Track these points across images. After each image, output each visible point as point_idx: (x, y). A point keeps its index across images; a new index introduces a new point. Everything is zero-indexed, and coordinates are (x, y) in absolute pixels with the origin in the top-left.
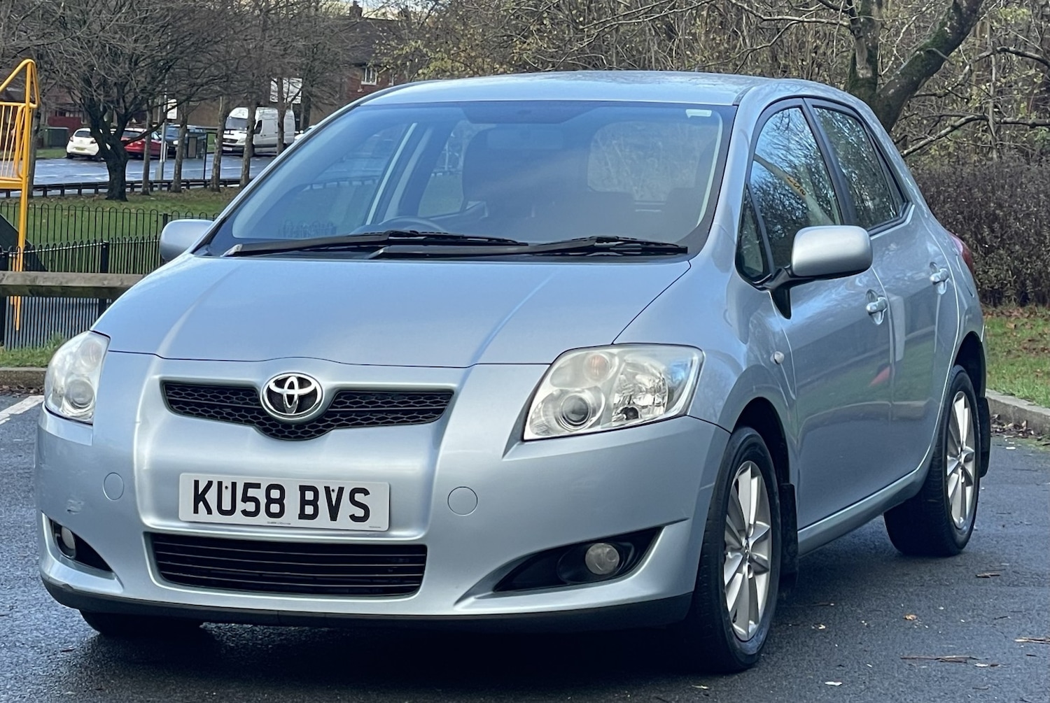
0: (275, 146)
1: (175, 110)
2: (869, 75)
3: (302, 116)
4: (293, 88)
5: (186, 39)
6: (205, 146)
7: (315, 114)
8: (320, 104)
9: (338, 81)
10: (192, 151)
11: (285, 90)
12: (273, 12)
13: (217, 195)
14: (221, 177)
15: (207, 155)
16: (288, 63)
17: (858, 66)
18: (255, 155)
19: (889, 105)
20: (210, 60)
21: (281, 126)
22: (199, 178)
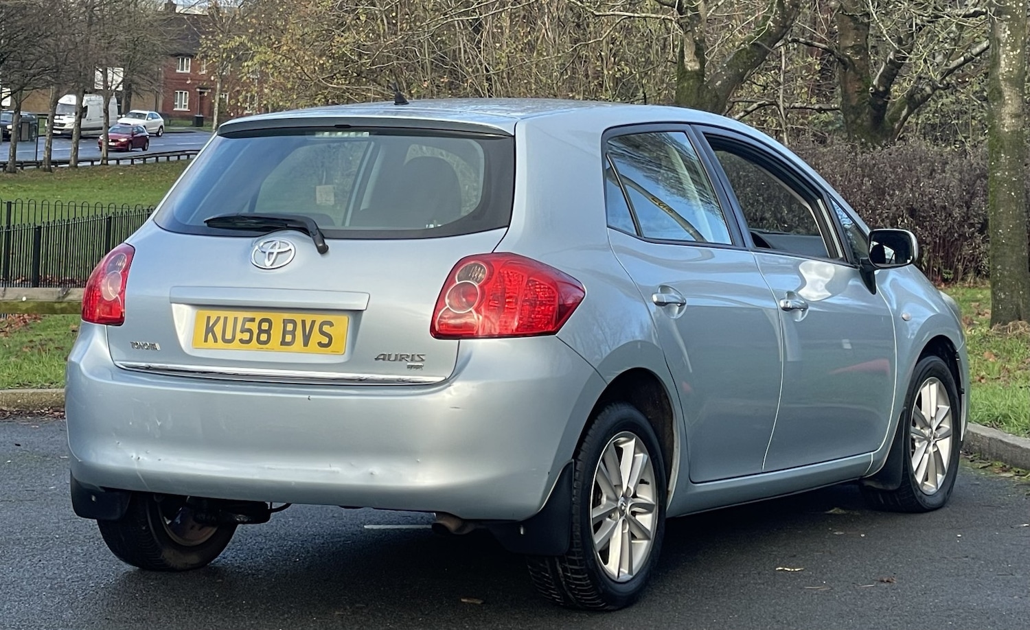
0: (101, 129)
1: (9, 98)
2: (697, 68)
3: (123, 102)
4: (116, 77)
5: (18, 34)
6: (36, 130)
7: (135, 100)
8: (140, 91)
9: (156, 70)
10: (25, 135)
11: (110, 79)
12: (97, 8)
13: (49, 175)
14: (52, 159)
15: (39, 138)
16: (113, 55)
17: (686, 59)
18: (82, 137)
19: (717, 96)
20: (41, 52)
21: (106, 111)
22: (31, 160)
